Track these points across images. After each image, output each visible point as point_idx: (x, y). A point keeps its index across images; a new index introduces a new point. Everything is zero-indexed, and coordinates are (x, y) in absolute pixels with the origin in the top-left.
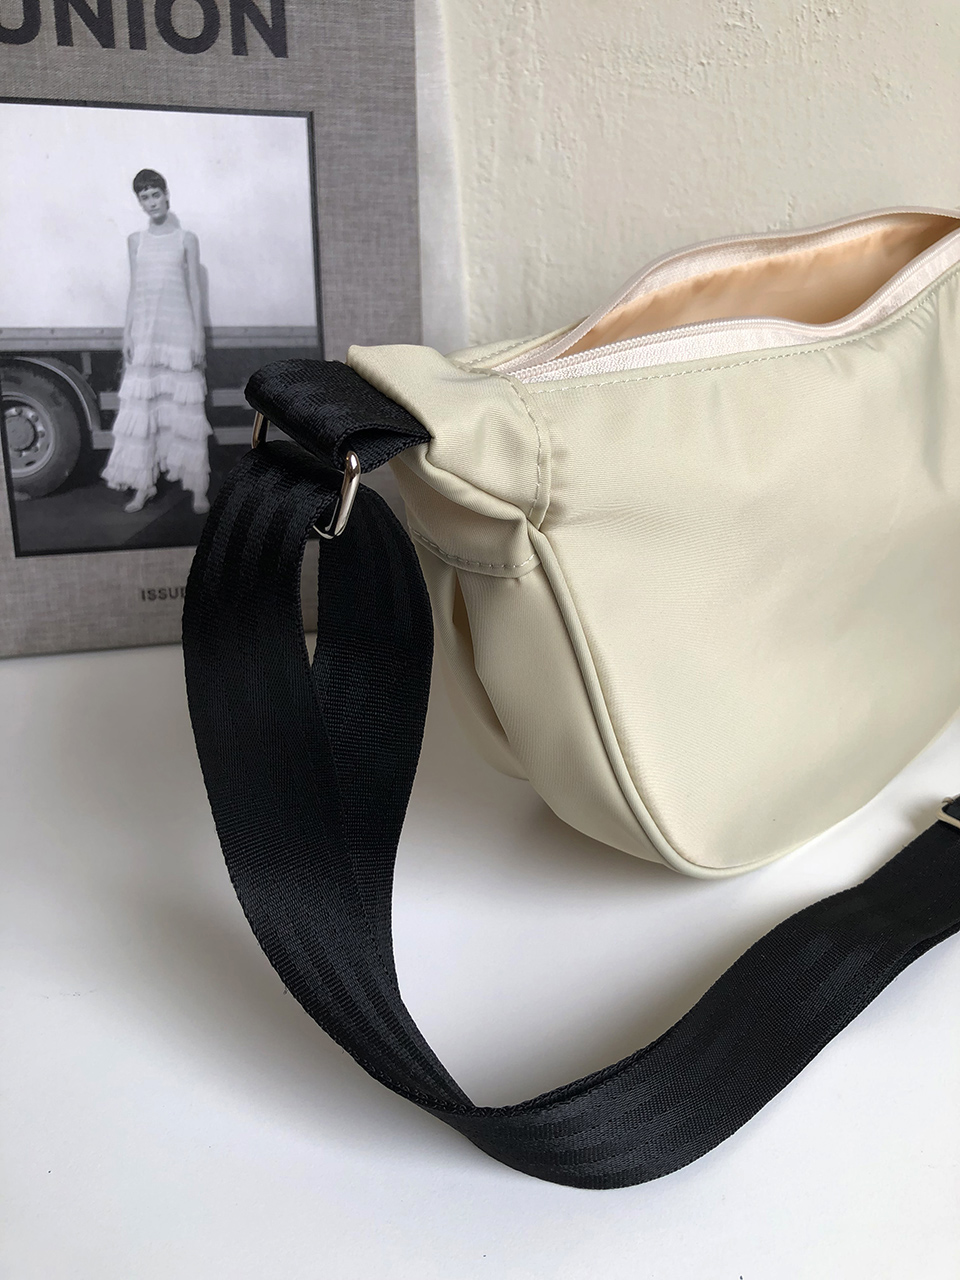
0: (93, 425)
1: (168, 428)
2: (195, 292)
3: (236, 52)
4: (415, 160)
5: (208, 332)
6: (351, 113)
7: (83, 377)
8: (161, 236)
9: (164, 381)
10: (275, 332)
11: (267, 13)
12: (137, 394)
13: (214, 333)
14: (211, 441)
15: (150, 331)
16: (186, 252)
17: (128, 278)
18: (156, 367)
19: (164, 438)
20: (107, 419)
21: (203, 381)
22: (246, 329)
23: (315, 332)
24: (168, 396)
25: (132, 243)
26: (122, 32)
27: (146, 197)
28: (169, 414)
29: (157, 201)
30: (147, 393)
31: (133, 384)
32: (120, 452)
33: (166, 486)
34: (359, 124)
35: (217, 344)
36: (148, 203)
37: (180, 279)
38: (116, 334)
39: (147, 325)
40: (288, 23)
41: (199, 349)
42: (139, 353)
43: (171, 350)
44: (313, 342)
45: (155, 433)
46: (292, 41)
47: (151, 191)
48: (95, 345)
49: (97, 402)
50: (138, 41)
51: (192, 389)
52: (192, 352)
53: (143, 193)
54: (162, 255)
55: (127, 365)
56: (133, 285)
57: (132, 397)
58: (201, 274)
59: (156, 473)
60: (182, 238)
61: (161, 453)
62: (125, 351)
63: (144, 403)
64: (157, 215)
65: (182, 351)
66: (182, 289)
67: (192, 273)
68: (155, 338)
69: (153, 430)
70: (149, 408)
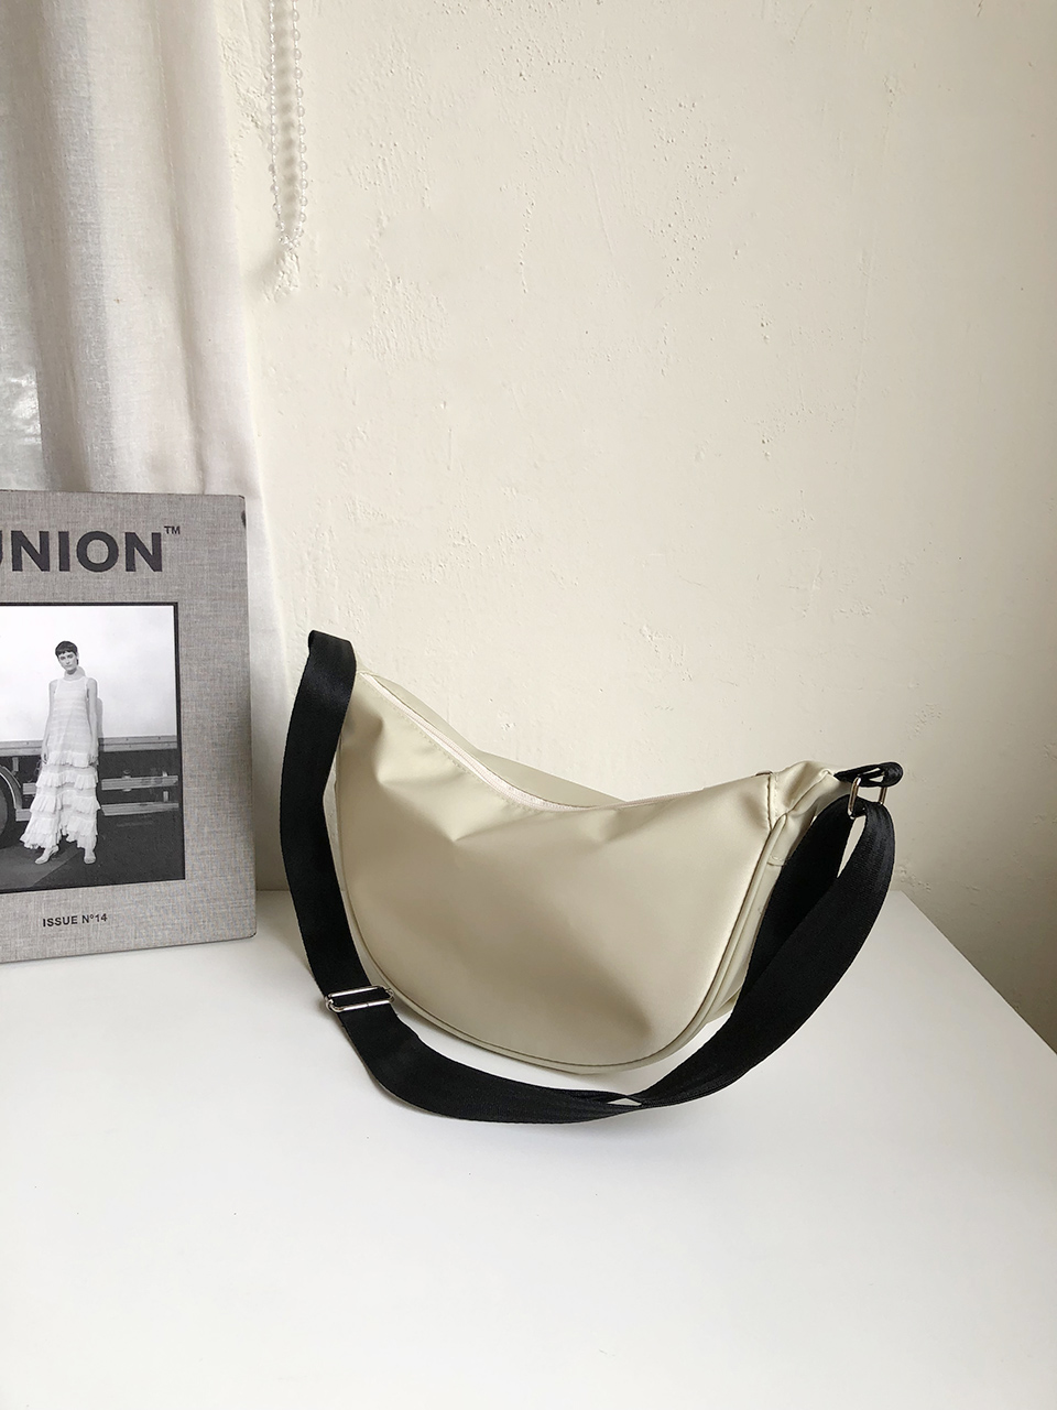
0: (17, 806)
1: (69, 806)
2: (93, 716)
3: (127, 570)
4: (247, 628)
5: (101, 741)
6: (203, 602)
7: (13, 774)
8: (73, 681)
9: (69, 775)
10: (148, 740)
11: (149, 547)
12: (49, 784)
13: (105, 742)
14: (99, 813)
15: (61, 742)
16: (88, 691)
17: (48, 710)
18: (64, 765)
19: (66, 811)
20: (27, 801)
21: (96, 774)
22: (127, 739)
23: (176, 740)
24: (71, 785)
25: (51, 686)
26: (55, 561)
27: (63, 658)
28: (71, 796)
29: (71, 660)
30: (57, 783)
31: (46, 777)
32: (34, 823)
33: (65, 845)
34: (209, 609)
35: (106, 749)
36: (63, 661)
37: (83, 708)
38: (38, 745)
39: (59, 738)
40: (163, 551)
41: (95, 754)
42: (52, 757)
43: (75, 754)
44: (174, 746)
45: (61, 809)
46: (163, 563)
47: (67, 654)
48: (22, 753)
49: (21, 790)
50: (64, 566)
51: (89, 779)
52: (90, 755)
53: (62, 655)
54: (72, 692)
55: (43, 764)
56: (50, 715)
57: (46, 786)
58: (98, 704)
59: (59, 837)
60: (86, 682)
61: (63, 823)
62: (42, 756)
63: (54, 789)
64: (70, 669)
65: (83, 754)
66: (85, 715)
67: (92, 704)
68: (64, 747)
69: (59, 807)
70: (57, 793)
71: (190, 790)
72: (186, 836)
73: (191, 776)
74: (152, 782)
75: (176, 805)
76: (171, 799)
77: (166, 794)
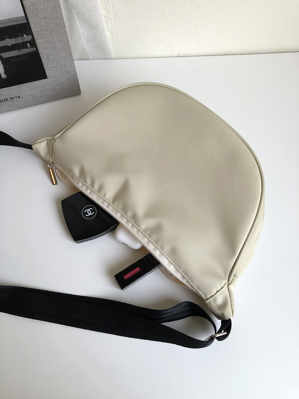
10: (10, 20)
23: (25, 18)
44: (25, 21)
71: (38, 41)
72: (43, 61)
73: (38, 35)
74: (19, 40)
75: (35, 49)
76: (31, 47)
77: (28, 44)
